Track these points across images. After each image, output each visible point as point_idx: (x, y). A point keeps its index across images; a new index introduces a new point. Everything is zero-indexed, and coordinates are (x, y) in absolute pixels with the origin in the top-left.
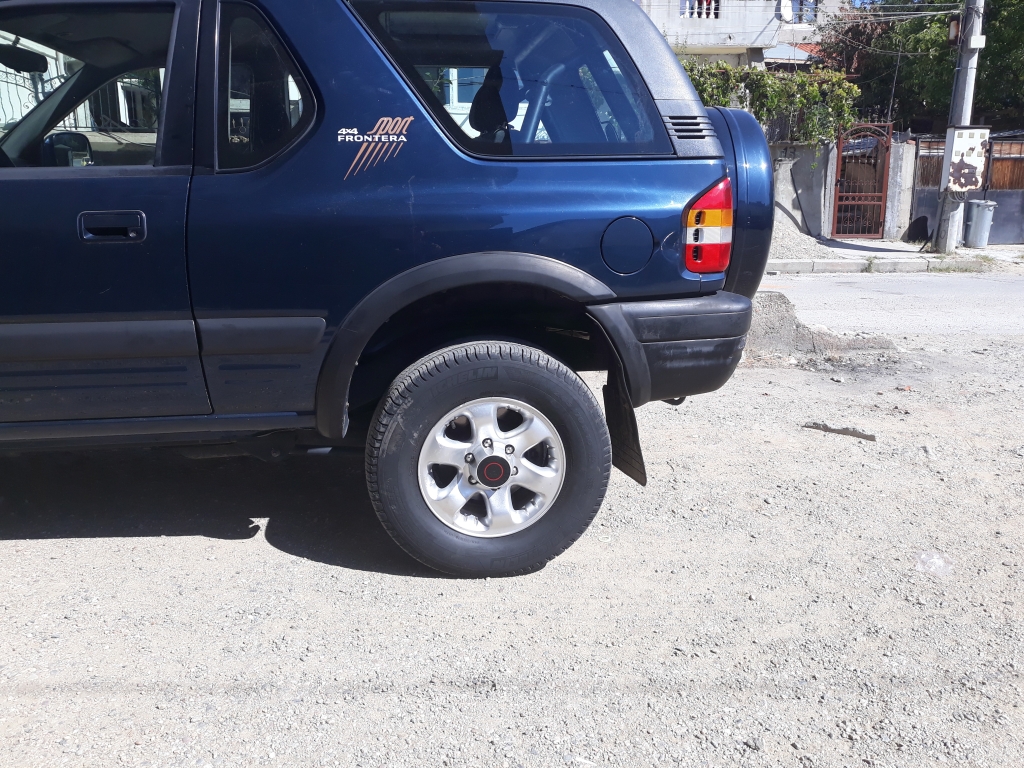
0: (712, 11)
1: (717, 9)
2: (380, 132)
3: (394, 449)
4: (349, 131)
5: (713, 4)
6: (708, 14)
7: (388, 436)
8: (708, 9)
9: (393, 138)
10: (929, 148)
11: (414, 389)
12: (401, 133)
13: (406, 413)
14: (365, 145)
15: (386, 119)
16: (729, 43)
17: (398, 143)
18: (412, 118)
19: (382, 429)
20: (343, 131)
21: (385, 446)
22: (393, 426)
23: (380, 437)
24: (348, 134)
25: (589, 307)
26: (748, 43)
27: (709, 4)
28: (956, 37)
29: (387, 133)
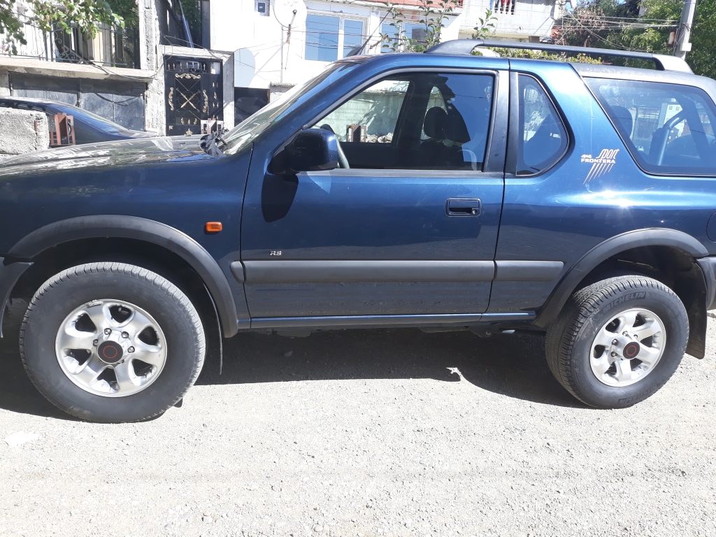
0: (510, 9)
1: (513, 7)
2: (602, 157)
3: (585, 337)
4: (587, 156)
5: (511, 5)
6: (507, 10)
7: (583, 329)
8: (507, 8)
9: (609, 161)
10: (644, 114)
11: (600, 303)
12: (612, 159)
13: (595, 317)
14: (595, 164)
15: (605, 150)
16: (519, 31)
17: (611, 164)
18: (618, 150)
19: (579, 325)
20: (584, 156)
21: (580, 335)
22: (586, 324)
23: (577, 330)
24: (586, 158)
25: (698, 260)
26: (532, 33)
27: (508, 4)
28: (673, 42)
29: (606, 158)
